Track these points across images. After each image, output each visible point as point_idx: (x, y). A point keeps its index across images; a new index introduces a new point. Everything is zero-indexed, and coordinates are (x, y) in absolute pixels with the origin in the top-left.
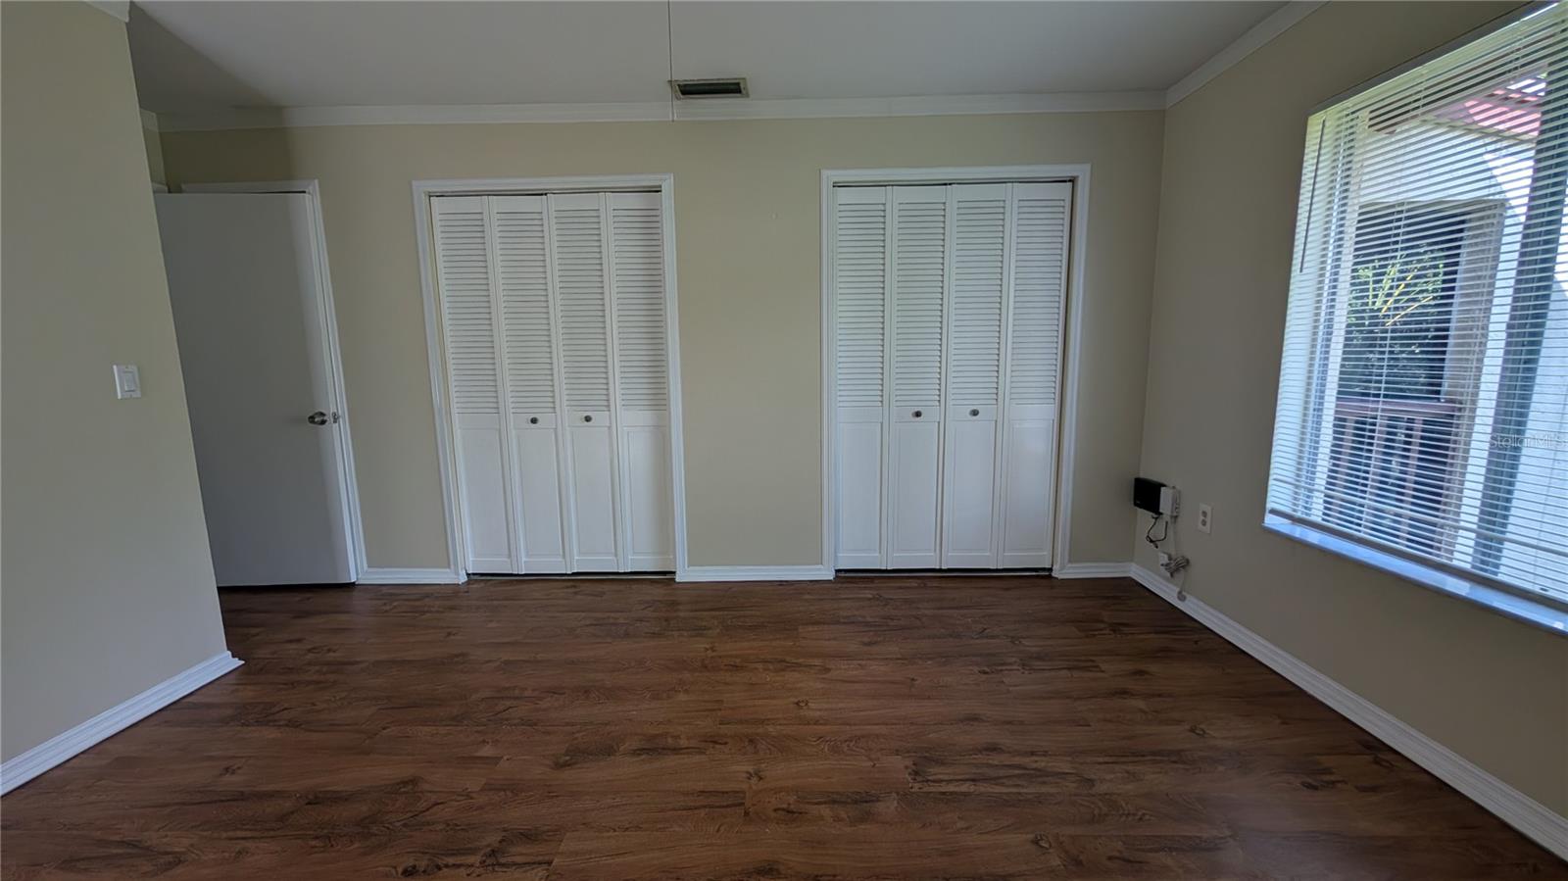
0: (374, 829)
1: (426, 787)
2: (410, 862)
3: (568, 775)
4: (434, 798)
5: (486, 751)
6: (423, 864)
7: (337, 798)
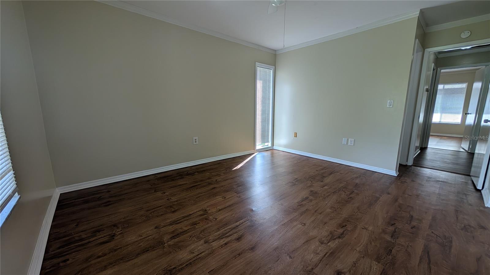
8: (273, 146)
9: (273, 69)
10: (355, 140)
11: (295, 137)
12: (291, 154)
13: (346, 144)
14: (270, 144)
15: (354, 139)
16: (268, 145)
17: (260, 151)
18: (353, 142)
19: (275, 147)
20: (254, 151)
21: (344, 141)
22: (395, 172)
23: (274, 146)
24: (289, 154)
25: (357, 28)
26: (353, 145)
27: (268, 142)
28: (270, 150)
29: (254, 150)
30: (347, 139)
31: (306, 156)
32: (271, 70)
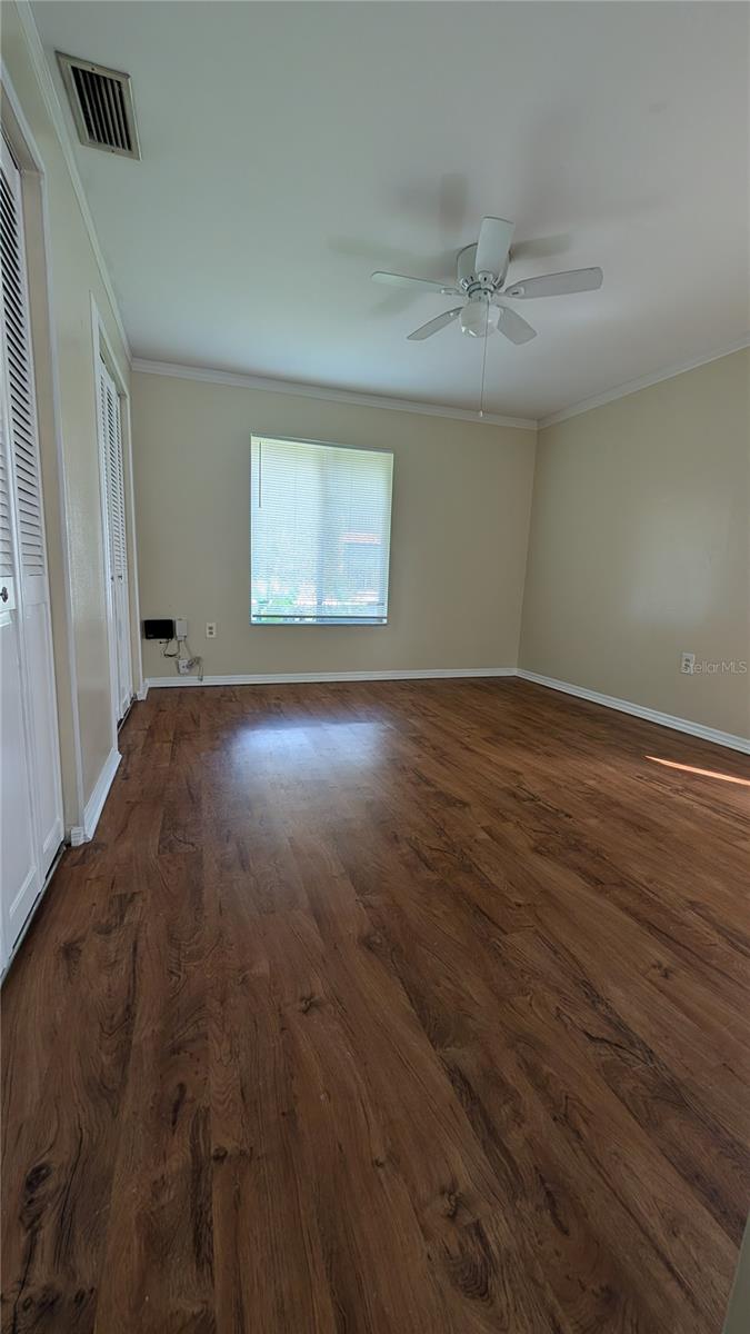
0: (573, 842)
1: (532, 842)
2: (566, 819)
3: (467, 798)
4: (533, 834)
5: (483, 835)
6: (562, 815)
7: (584, 873)
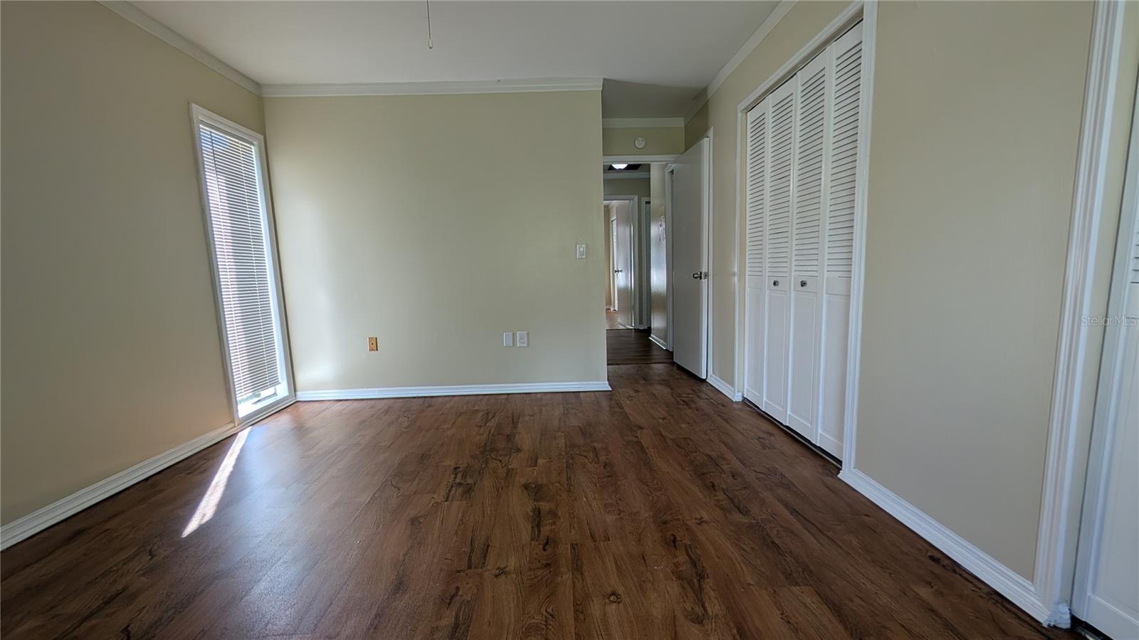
8: (295, 391)
9: (259, 143)
10: (528, 333)
11: (371, 350)
12: (373, 402)
13: (511, 345)
14: (282, 390)
15: (526, 332)
16: (275, 394)
17: (255, 419)
18: (526, 339)
19: (302, 396)
20: (232, 425)
21: (506, 339)
22: (607, 382)
23: (298, 393)
24: (363, 402)
25: (499, 81)
26: (526, 345)
27: (274, 382)
28: (290, 406)
29: (233, 421)
30: (513, 334)
31: (416, 395)
32: (253, 145)
